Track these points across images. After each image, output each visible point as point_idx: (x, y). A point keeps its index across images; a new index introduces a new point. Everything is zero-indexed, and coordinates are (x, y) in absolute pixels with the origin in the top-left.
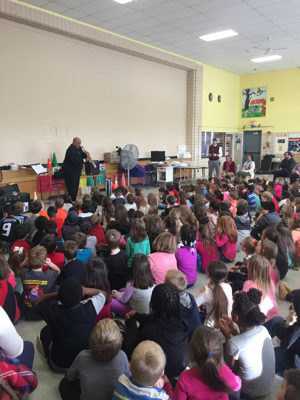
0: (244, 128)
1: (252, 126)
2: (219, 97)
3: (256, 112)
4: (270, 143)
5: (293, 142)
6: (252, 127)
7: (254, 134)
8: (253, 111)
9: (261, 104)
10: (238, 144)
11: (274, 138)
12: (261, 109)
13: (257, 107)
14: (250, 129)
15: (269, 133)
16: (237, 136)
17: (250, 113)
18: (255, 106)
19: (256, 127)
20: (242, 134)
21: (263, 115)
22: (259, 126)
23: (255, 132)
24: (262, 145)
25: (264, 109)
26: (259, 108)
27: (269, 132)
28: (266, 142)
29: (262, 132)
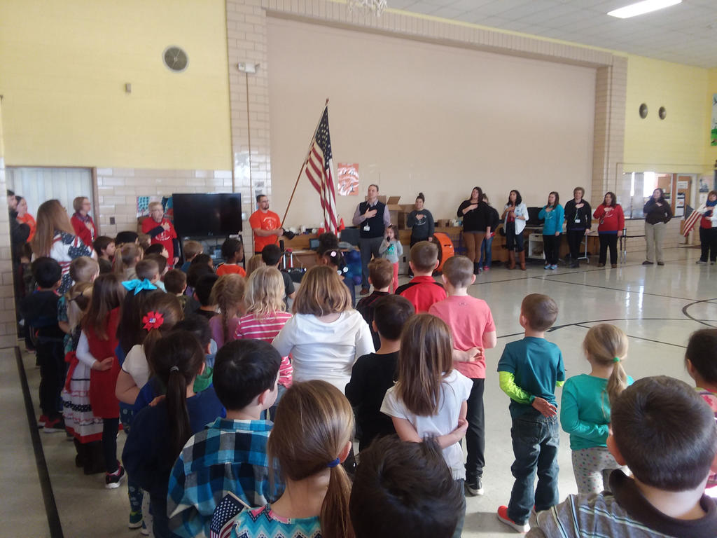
2: (662, 111)
20: (711, 176)
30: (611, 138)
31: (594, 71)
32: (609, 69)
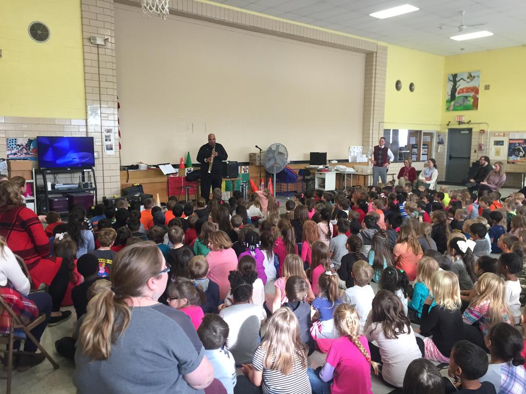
0: (448, 125)
1: (459, 122)
3: (465, 104)
4: (484, 145)
5: (515, 144)
6: (459, 124)
7: (462, 132)
8: (461, 103)
9: (472, 94)
10: (440, 146)
11: (489, 138)
12: (472, 100)
13: (466, 97)
14: (457, 126)
15: (482, 132)
16: (439, 136)
17: (457, 105)
18: (464, 97)
19: (464, 123)
20: (445, 133)
21: (475, 108)
22: (468, 123)
23: (464, 130)
24: (472, 147)
25: (476, 100)
26: (469, 99)
27: (482, 130)
28: (477, 144)
29: (473, 130)
30: (376, 104)
31: (364, 55)
32: (375, 54)
